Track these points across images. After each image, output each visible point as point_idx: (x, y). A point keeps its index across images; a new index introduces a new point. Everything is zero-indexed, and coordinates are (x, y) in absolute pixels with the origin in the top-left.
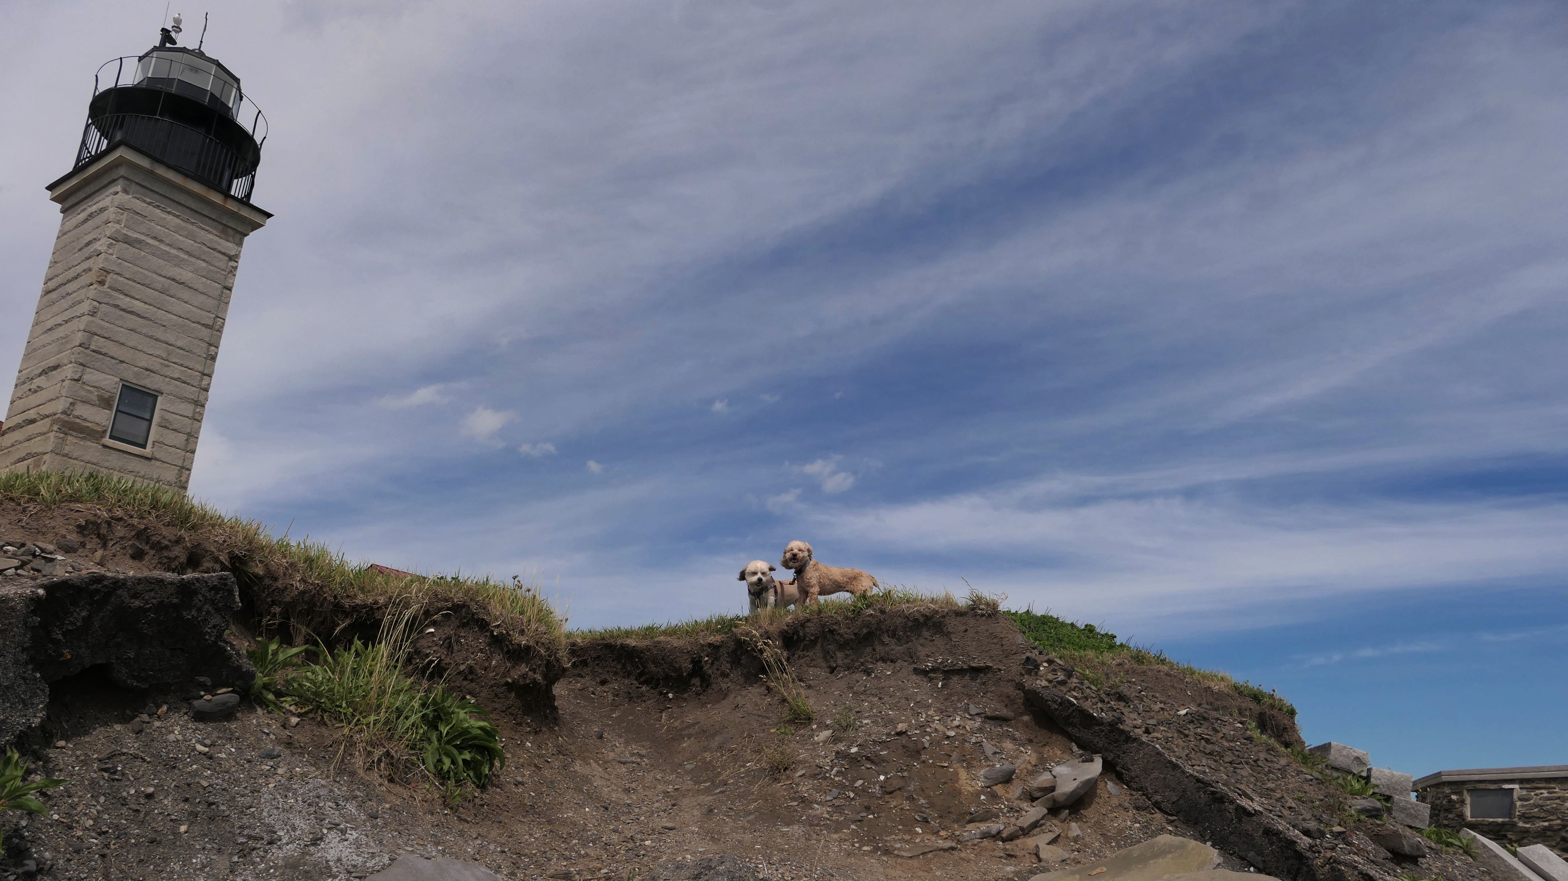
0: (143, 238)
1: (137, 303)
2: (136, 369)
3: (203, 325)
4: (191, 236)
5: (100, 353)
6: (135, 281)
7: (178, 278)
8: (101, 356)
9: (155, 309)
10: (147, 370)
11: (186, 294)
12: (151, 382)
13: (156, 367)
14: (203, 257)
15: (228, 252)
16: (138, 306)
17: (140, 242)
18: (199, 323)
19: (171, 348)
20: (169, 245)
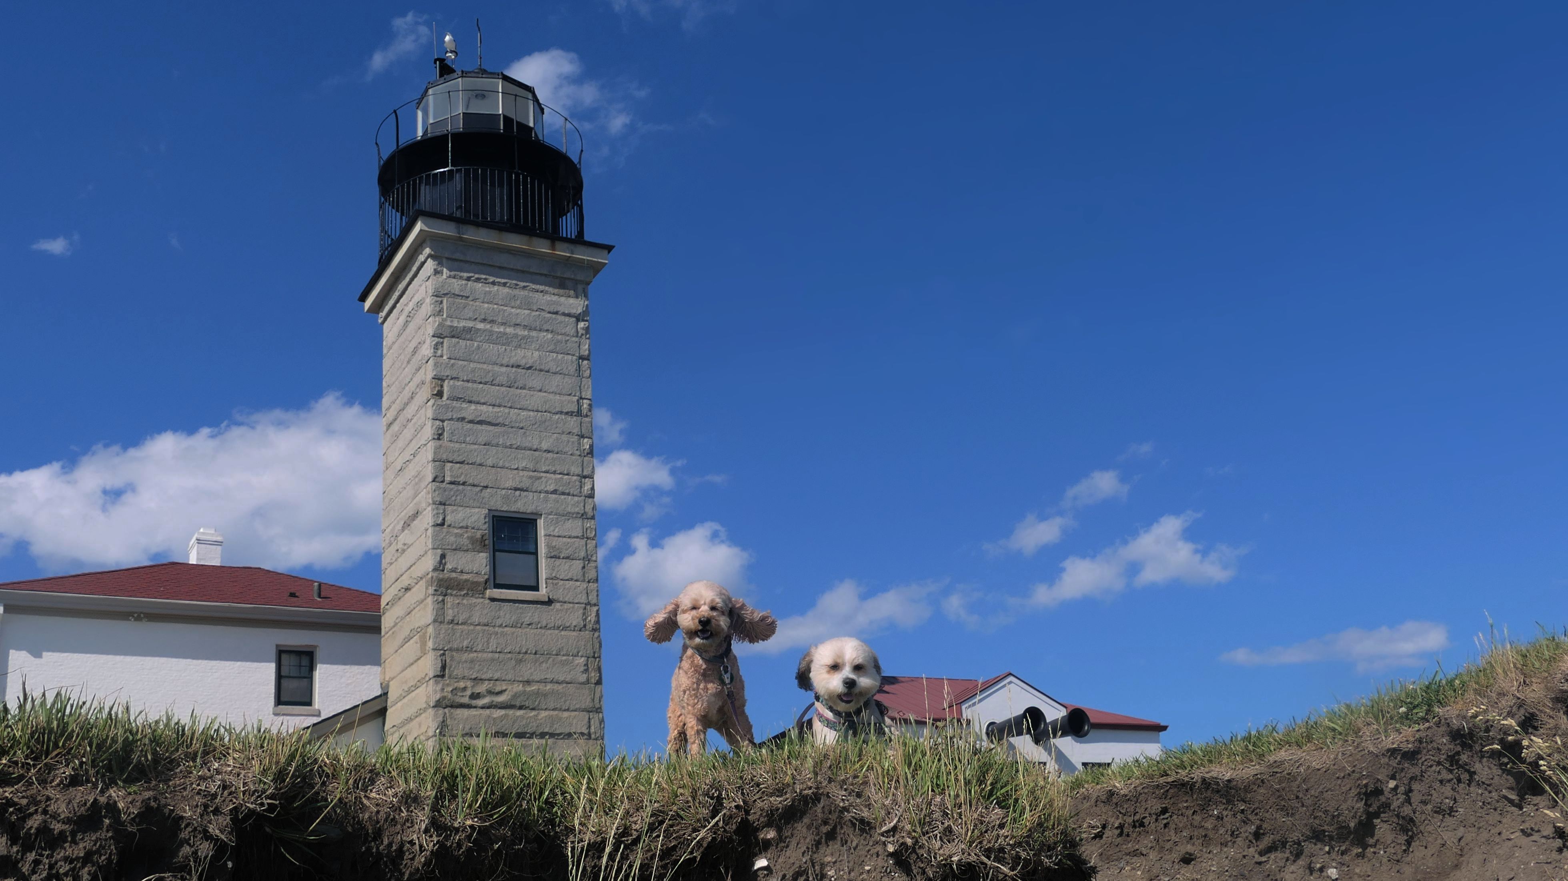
0: (470, 324)
1: (484, 408)
2: (504, 492)
3: (567, 413)
4: (527, 305)
5: (458, 483)
6: (475, 382)
7: (523, 363)
8: (461, 487)
9: (507, 410)
10: (516, 489)
11: (535, 380)
12: (523, 505)
13: (525, 483)
14: (545, 327)
15: (573, 311)
16: (486, 411)
17: (470, 330)
18: (561, 413)
19: (537, 453)
20: (503, 324)
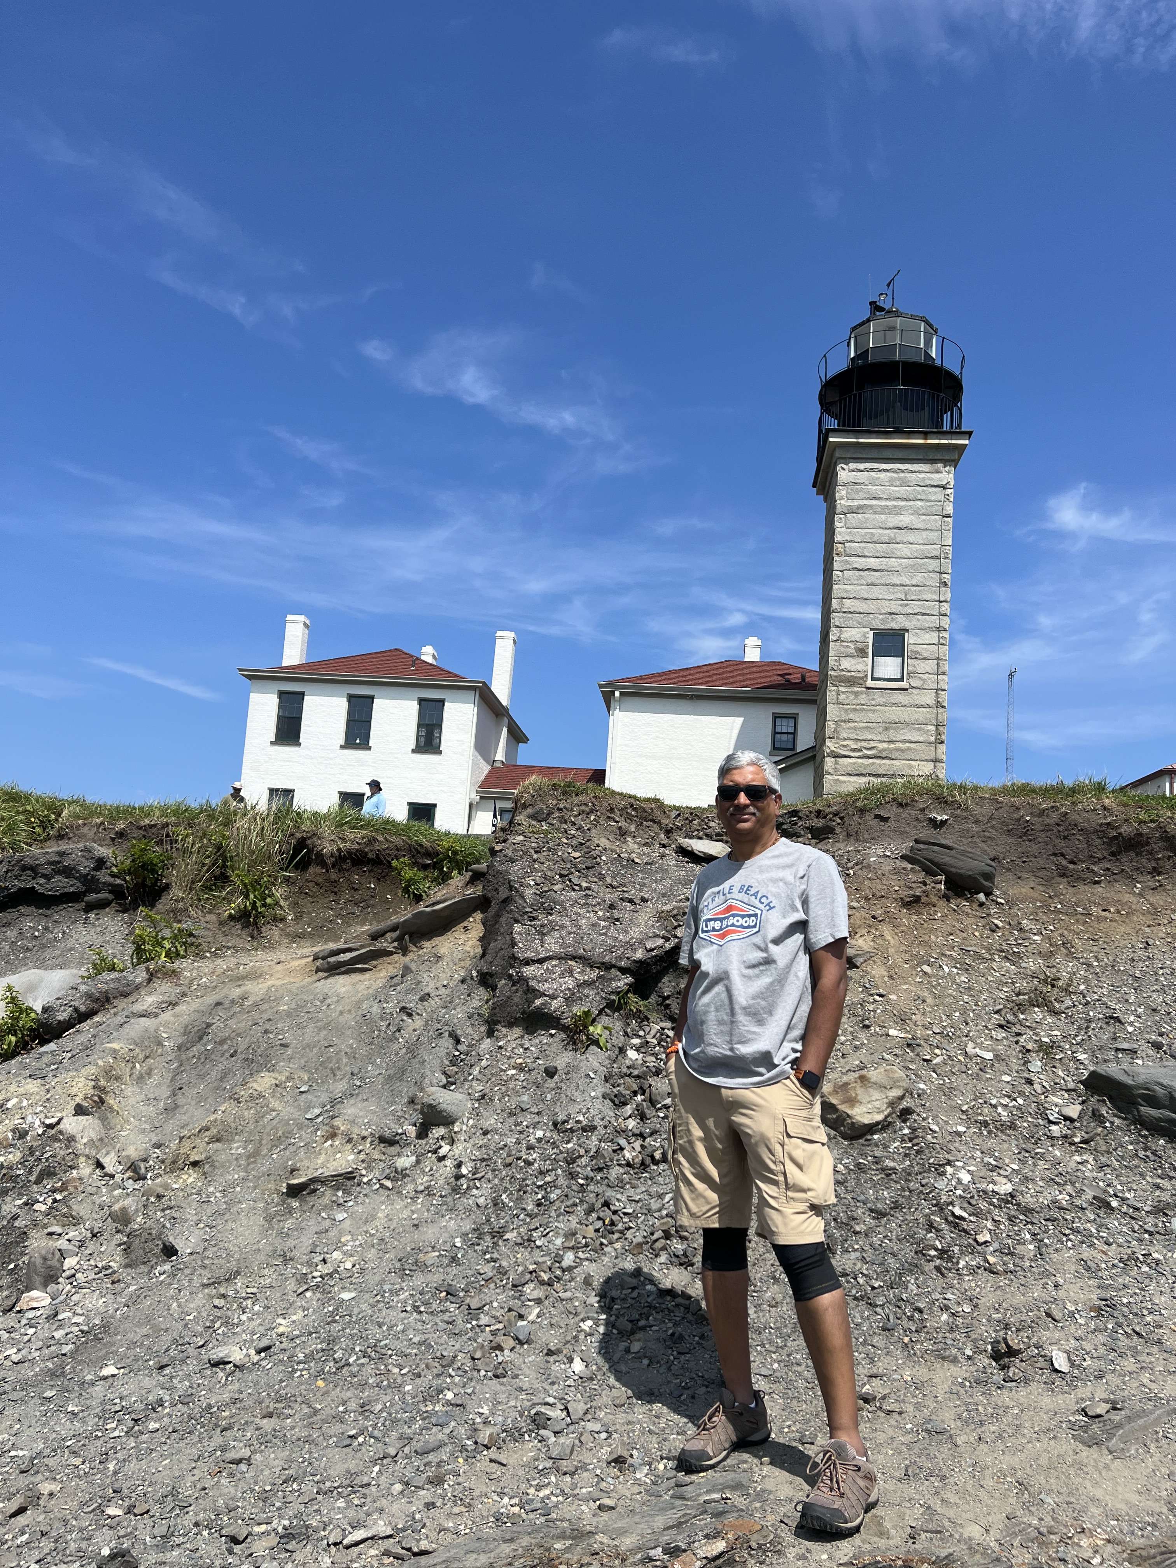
0: (861, 502)
1: (872, 559)
2: (881, 616)
3: (932, 558)
4: (904, 483)
5: (850, 612)
6: (865, 542)
7: (900, 525)
8: (850, 615)
9: (887, 560)
10: (891, 614)
11: (911, 537)
12: (896, 624)
13: (899, 609)
14: (919, 497)
15: (941, 483)
16: (872, 562)
17: (861, 507)
18: (927, 558)
19: (906, 588)
20: (886, 499)
